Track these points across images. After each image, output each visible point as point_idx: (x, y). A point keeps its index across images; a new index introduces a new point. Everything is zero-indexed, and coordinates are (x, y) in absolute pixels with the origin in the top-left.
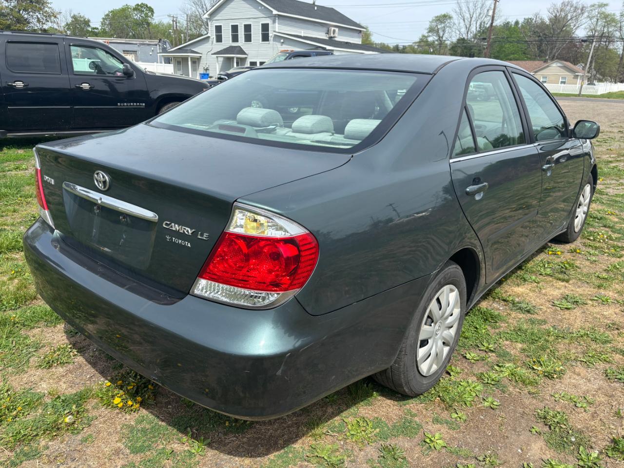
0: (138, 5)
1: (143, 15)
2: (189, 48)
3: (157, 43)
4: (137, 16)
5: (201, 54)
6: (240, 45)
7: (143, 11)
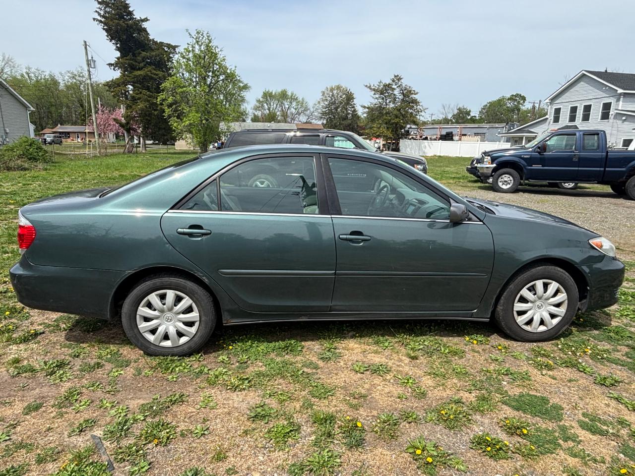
0: (513, 95)
1: (516, 103)
2: (526, 129)
3: (503, 126)
4: (510, 104)
5: (537, 133)
6: (576, 124)
7: (517, 100)
